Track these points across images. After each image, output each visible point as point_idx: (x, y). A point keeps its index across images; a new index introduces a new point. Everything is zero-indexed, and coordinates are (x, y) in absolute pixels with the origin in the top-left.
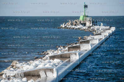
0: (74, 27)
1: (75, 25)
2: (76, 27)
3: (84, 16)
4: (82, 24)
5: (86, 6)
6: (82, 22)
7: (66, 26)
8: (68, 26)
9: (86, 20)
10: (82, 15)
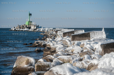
0: (22, 29)
1: (23, 28)
2: (24, 30)
3: (29, 22)
4: (27, 28)
5: (30, 15)
6: (27, 26)
7: (16, 29)
8: (17, 29)
9: (30, 24)
10: (27, 21)
